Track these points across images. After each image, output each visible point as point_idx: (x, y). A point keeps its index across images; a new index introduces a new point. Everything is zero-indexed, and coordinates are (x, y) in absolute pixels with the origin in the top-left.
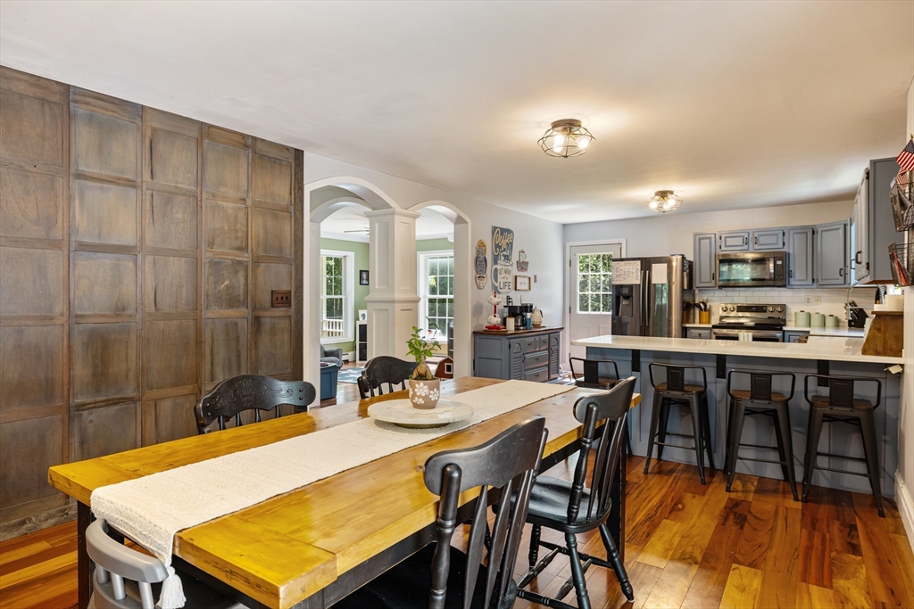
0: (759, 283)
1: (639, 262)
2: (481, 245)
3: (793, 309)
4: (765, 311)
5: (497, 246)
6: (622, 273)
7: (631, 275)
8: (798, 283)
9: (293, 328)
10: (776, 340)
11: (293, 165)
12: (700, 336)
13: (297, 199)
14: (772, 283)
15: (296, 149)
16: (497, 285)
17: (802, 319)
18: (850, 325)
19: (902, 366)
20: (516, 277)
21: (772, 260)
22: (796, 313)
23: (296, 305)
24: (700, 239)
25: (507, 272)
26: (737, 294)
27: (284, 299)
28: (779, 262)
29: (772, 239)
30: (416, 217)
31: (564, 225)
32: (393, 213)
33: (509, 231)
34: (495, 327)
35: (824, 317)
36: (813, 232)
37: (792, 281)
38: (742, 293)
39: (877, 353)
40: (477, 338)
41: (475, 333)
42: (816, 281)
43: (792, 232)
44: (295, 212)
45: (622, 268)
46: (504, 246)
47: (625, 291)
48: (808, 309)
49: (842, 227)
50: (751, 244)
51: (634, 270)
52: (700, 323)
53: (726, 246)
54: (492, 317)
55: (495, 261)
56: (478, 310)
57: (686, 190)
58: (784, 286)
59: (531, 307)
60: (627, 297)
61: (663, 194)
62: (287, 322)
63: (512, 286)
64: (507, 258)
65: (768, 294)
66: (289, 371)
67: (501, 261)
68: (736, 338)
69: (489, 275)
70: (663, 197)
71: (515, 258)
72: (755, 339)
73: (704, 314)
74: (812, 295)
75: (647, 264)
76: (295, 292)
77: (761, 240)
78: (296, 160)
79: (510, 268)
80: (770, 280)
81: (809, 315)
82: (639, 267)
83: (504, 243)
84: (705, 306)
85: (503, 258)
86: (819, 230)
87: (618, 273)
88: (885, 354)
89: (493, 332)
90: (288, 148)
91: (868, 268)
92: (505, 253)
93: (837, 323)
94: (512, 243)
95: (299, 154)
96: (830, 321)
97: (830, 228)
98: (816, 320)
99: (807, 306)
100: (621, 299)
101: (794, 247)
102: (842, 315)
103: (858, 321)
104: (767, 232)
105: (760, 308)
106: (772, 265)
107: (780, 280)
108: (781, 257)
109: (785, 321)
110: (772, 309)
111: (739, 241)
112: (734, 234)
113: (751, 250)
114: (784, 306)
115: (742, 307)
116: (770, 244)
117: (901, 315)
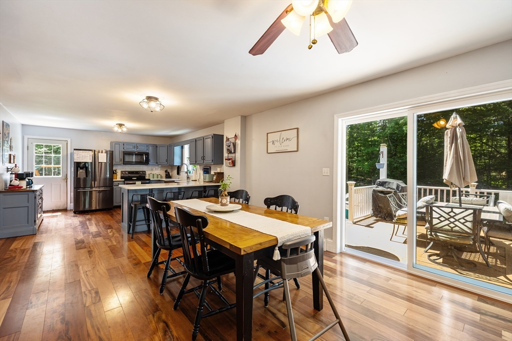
0: (137, 163)
1: (91, 152)
3: (147, 173)
4: (139, 173)
6: (81, 156)
7: (87, 158)
8: (152, 164)
17: (151, 176)
18: (166, 177)
20: (10, 155)
21: (144, 155)
22: (149, 174)
25: (7, 151)
26: (127, 167)
28: (146, 156)
29: (143, 147)
31: (23, 125)
33: (9, 125)
34: (15, 187)
35: (158, 175)
36: (156, 147)
37: (150, 163)
38: (129, 167)
39: (218, 183)
42: (157, 163)
43: (149, 146)
45: (80, 154)
46: (7, 135)
48: (153, 172)
49: (166, 146)
50: (136, 148)
51: (88, 156)
53: (126, 148)
54: (14, 180)
55: (4, 145)
57: (130, 125)
58: (147, 165)
59: (32, 173)
60: (82, 168)
61: (121, 125)
63: (8, 160)
64: (8, 142)
65: (139, 167)
68: (135, 184)
69: (2, 153)
72: (142, 183)
73: (115, 175)
74: (154, 168)
75: (96, 153)
77: (139, 147)
79: (8, 149)
80: (143, 162)
81: (153, 175)
82: (91, 154)
83: (7, 132)
84: (116, 172)
85: (6, 142)
86: (158, 146)
87: (78, 156)
89: (16, 190)
91: (212, 161)
92: (7, 139)
93: (161, 177)
96: (159, 176)
97: (162, 146)
98: (155, 176)
99: (153, 171)
100: (79, 168)
101: (150, 151)
102: (164, 174)
103: (168, 176)
104: (141, 145)
105: (137, 172)
106: (144, 157)
107: (147, 163)
108: (147, 154)
109: (145, 177)
110: (141, 173)
111: (131, 147)
112: (128, 144)
113: (136, 151)
114: (145, 172)
115: (130, 172)
116: (142, 149)
117: (223, 173)
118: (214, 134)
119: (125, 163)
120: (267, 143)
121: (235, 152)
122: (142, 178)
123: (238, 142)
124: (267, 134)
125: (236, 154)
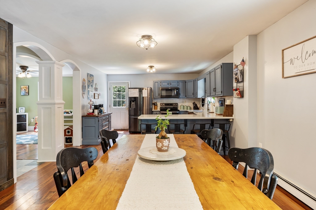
1: (138, 89)
2: (84, 80)
3: (179, 105)
4: (172, 105)
5: (89, 81)
6: (132, 93)
7: (135, 94)
8: (182, 97)
9: (7, 119)
10: (178, 114)
11: (7, 31)
12: (156, 114)
13: (10, 50)
14: (175, 97)
15: (9, 23)
16: (89, 96)
17: (182, 107)
18: (194, 109)
19: (233, 119)
20: (95, 94)
21: (175, 90)
22: (180, 106)
23: (9, 106)
24: (155, 82)
25: (92, 91)
26: (164, 100)
27: (3, 103)
28: (177, 91)
29: (175, 84)
30: (63, 66)
31: (107, 75)
32: (54, 63)
33: (93, 76)
34: (90, 114)
35: (187, 107)
36: (185, 82)
37: (180, 96)
39: (227, 116)
40: (84, 118)
41: (83, 117)
42: (186, 97)
43: (180, 82)
44: (8, 56)
45: (132, 91)
46: (91, 81)
47: (133, 99)
49: (193, 81)
50: (169, 85)
51: (136, 92)
52: (154, 109)
53: (163, 85)
54: (90, 109)
55: (88, 88)
56: (83, 107)
57: (158, 66)
58: (178, 98)
59: (103, 105)
60: (133, 101)
61: (151, 67)
62: (4, 115)
63: (93, 97)
64: (92, 86)
65: (173, 100)
66: (5, 142)
67: (90, 87)
69: (86, 93)
70: (151, 68)
71: (94, 86)
72: (173, 114)
73: (156, 106)
74: (184, 100)
75: (141, 90)
76: (9, 100)
77: (172, 84)
78: (9, 28)
79: (93, 90)
80: (175, 96)
81: (184, 106)
82: (138, 91)
83: (91, 80)
84: (156, 104)
85: (91, 86)
86: (187, 82)
87: (131, 93)
88: (229, 116)
89: (90, 115)
90: (4, 21)
91: (222, 93)
92: (91, 84)
93: (190, 109)
94: (93, 80)
95: (10, 26)
96: (189, 108)
97: (190, 81)
98: (185, 108)
99: (183, 104)
100: (132, 102)
101: (181, 86)
102: (192, 106)
103: (196, 108)
104: (174, 81)
105: (171, 104)
106: (175, 91)
107: (177, 96)
108: (178, 89)
109: (177, 108)
110: (174, 105)
111: (166, 84)
112: (164, 81)
113: (169, 87)
114: (177, 104)
115: (166, 104)
116: (174, 85)
117: (233, 105)
118: (223, 64)
119: (162, 97)
120: (283, 63)
121: (243, 81)
122: (175, 109)
123: (246, 68)
124: (283, 50)
125: (245, 83)
